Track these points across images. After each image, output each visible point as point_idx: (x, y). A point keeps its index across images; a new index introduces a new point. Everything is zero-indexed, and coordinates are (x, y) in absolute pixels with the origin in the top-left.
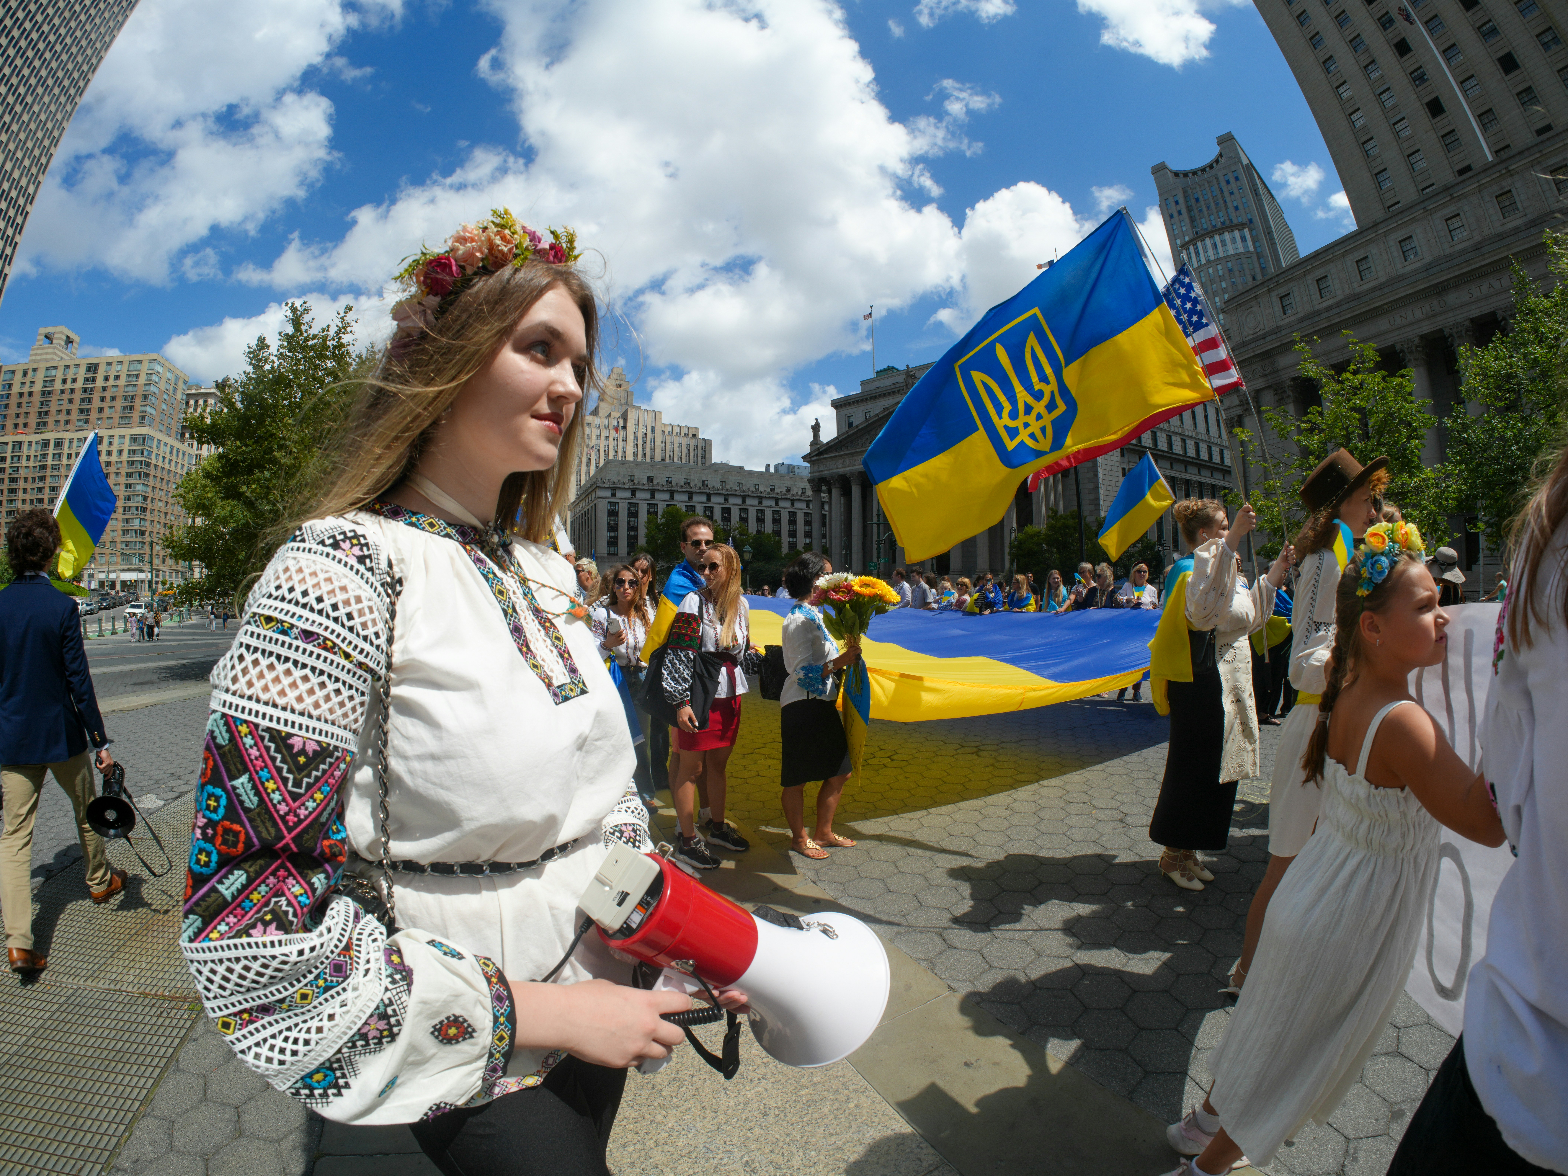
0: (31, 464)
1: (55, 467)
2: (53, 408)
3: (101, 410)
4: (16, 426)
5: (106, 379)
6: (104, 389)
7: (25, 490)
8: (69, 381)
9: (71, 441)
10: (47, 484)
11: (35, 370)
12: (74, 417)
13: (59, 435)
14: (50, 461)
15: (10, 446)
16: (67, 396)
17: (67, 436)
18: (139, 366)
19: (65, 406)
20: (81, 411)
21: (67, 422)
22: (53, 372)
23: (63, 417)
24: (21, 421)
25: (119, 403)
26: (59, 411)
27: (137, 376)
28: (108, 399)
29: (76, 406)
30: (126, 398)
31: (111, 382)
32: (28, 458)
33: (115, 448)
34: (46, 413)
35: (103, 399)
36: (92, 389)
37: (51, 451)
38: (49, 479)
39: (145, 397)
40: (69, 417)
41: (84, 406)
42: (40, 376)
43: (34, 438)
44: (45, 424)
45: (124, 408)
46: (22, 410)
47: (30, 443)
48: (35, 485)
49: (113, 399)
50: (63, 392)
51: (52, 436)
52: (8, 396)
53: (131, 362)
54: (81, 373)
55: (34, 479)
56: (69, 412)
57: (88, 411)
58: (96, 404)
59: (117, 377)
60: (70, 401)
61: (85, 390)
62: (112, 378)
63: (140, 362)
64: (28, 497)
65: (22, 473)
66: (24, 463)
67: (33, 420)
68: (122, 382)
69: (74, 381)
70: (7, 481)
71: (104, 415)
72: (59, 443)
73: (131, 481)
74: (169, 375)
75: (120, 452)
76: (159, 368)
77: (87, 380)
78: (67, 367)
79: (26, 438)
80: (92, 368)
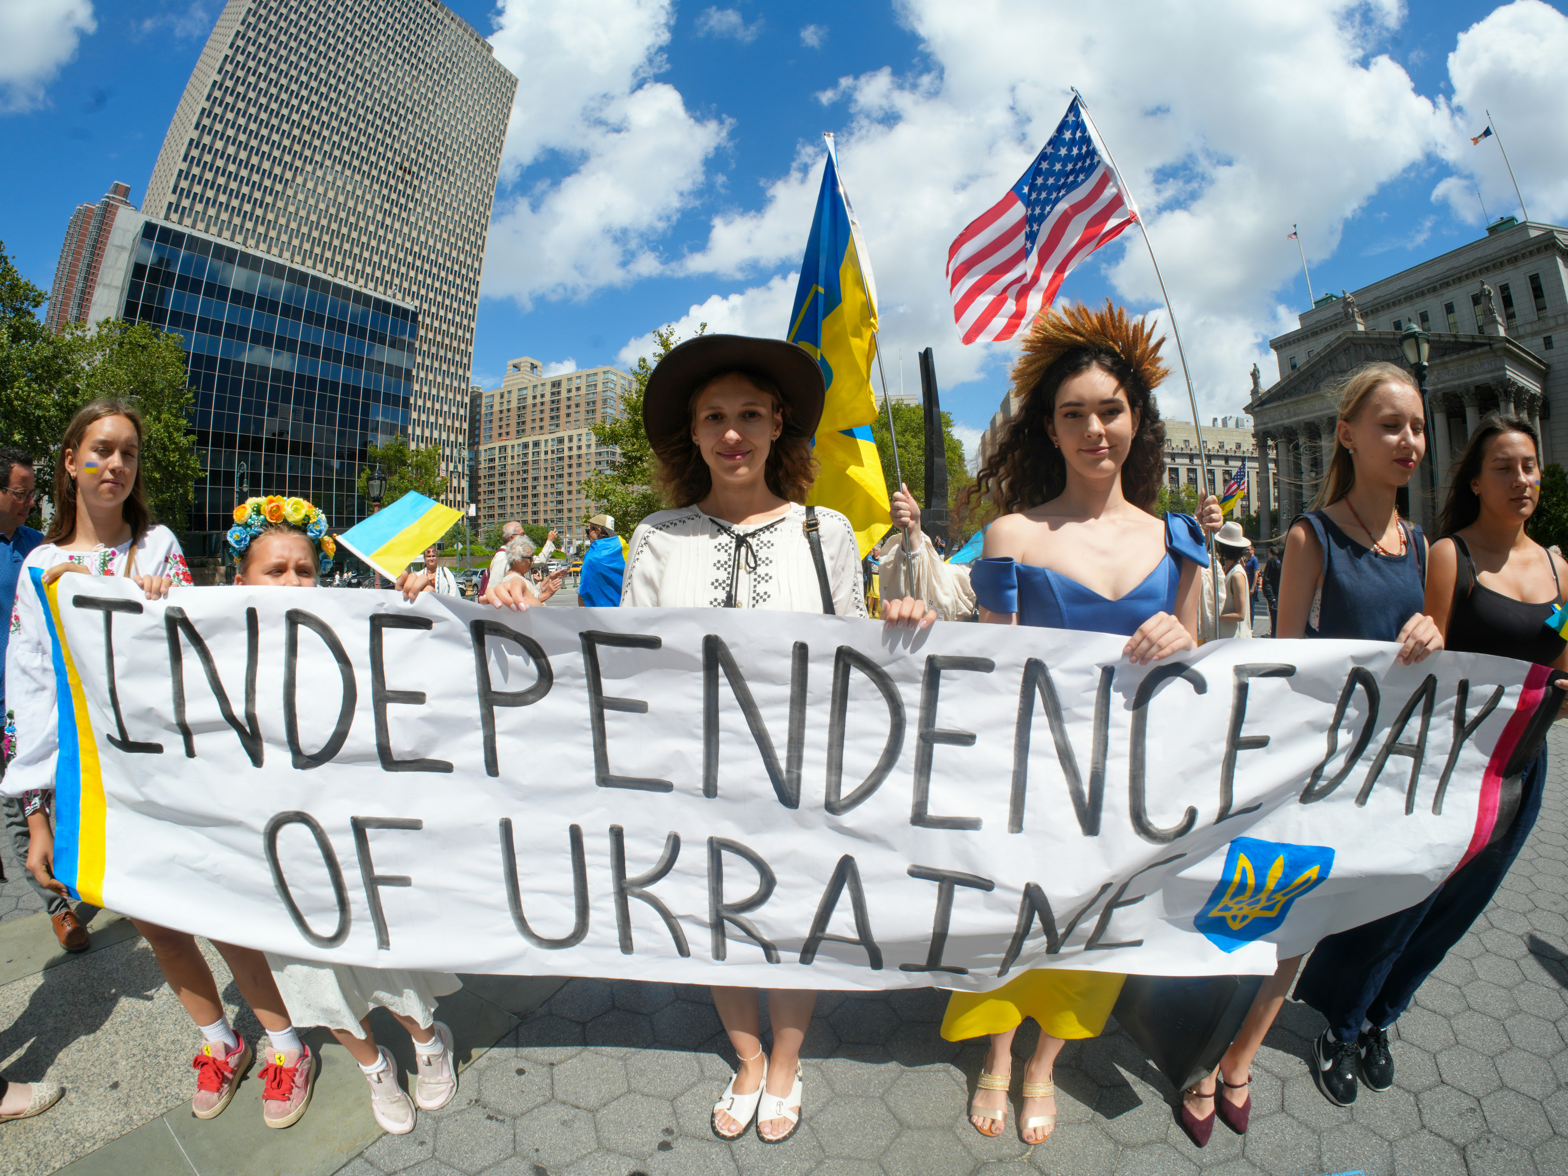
0: (515, 461)
1: (535, 462)
2: (528, 418)
3: (568, 415)
4: (500, 435)
5: (569, 391)
6: (569, 399)
7: (512, 481)
8: (539, 397)
9: (546, 441)
10: (530, 476)
11: (509, 392)
12: (547, 422)
13: (536, 438)
14: (530, 458)
15: (497, 450)
16: (539, 408)
17: (542, 438)
18: (596, 378)
19: (538, 416)
20: (552, 418)
21: (541, 428)
22: (525, 392)
23: (538, 424)
24: (503, 431)
25: (583, 408)
26: (534, 420)
27: (595, 385)
28: (573, 406)
29: (547, 415)
30: (588, 404)
31: (574, 393)
32: (513, 457)
33: (584, 443)
34: (524, 423)
35: (569, 407)
36: (559, 401)
37: (530, 450)
38: (531, 472)
39: (605, 401)
40: (542, 424)
41: (553, 414)
42: (514, 397)
43: (516, 442)
44: (523, 431)
45: (588, 412)
46: (504, 423)
47: (513, 447)
48: (520, 477)
49: (577, 406)
50: (534, 405)
51: (530, 439)
52: (492, 414)
53: (588, 376)
54: (548, 390)
55: (519, 472)
56: (542, 420)
57: (558, 417)
58: (563, 412)
59: (578, 389)
60: (542, 412)
61: (553, 402)
62: (574, 390)
63: (596, 374)
64: (515, 486)
65: (509, 469)
66: (509, 461)
67: (513, 429)
68: (583, 391)
69: (542, 396)
70: (497, 476)
71: (571, 419)
72: (536, 444)
73: (600, 467)
74: (623, 382)
75: (589, 446)
76: (614, 378)
77: (553, 394)
78: (535, 387)
79: (509, 443)
80: (556, 384)
